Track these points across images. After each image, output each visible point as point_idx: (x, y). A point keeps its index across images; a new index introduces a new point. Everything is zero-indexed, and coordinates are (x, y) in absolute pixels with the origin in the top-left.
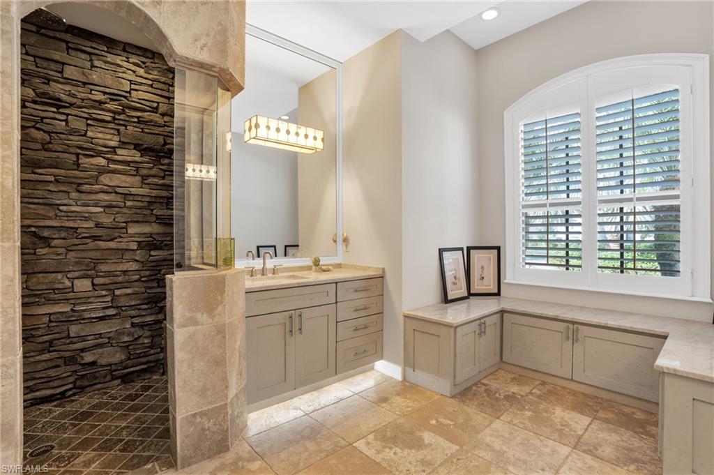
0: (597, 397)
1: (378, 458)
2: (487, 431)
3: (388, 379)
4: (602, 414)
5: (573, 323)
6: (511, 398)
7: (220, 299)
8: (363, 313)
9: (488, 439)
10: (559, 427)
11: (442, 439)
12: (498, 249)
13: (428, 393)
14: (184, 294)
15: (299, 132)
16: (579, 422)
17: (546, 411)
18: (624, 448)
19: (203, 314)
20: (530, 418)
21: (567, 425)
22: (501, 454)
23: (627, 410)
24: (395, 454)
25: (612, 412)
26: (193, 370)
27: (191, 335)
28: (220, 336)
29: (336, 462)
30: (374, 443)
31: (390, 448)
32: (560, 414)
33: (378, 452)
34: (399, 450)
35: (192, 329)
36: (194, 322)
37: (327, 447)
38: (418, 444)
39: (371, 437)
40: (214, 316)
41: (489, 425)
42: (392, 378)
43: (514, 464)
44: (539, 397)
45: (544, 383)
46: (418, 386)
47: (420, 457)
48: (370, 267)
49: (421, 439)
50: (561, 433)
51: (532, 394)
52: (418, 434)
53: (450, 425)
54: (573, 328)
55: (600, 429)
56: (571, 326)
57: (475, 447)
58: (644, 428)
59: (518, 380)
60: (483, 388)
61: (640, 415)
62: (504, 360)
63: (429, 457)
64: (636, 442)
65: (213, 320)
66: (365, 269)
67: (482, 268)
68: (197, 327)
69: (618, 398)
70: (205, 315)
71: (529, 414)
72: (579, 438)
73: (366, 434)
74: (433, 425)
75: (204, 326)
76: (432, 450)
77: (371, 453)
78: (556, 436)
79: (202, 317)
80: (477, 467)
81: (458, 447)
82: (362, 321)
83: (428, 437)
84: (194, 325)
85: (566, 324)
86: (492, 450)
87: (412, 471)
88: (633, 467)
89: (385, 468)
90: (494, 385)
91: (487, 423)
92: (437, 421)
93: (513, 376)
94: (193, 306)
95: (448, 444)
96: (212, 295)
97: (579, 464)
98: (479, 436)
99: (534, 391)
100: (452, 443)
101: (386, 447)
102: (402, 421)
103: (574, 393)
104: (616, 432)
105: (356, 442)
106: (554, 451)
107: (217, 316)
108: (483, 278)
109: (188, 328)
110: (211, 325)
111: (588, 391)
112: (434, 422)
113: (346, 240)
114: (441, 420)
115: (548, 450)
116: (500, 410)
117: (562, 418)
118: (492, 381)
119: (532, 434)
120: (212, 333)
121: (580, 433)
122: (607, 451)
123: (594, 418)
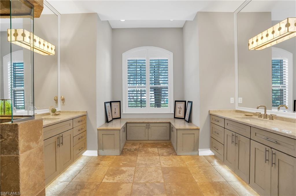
0: (155, 143)
1: (115, 181)
2: (138, 160)
3: (92, 157)
4: (158, 146)
5: (148, 123)
6: (136, 150)
7: (41, 132)
8: (81, 132)
9: (140, 162)
10: (153, 153)
11: (128, 168)
12: (120, 102)
13: (111, 157)
14: (24, 133)
15: (45, 44)
16: (156, 150)
17: (147, 150)
18: (167, 152)
19: (33, 143)
20: (145, 153)
21: (154, 152)
22: (146, 164)
23: (162, 144)
24: (119, 177)
25: (160, 145)
26: (29, 176)
27: (28, 156)
28: (41, 153)
29: (102, 190)
30: (109, 178)
31: (116, 177)
32: (150, 150)
33: (114, 180)
34: (119, 176)
35: (28, 152)
36: (29, 148)
37: (93, 187)
38: (123, 172)
39: (106, 177)
40: (38, 142)
41: (137, 159)
42: (93, 156)
43: (151, 165)
44: (142, 147)
45: (140, 143)
46: (105, 156)
47: (127, 175)
48: (79, 111)
49: (122, 170)
50: (154, 154)
51: (140, 147)
52: (120, 169)
53: (127, 163)
54: (148, 125)
55: (161, 150)
56: (148, 124)
57: (139, 165)
58: (167, 146)
59: (133, 144)
60: (126, 150)
61: (165, 144)
62: (128, 139)
63: (130, 174)
64: (168, 150)
65: (38, 145)
66: (76, 112)
67: (115, 109)
68: (31, 150)
69: (160, 142)
70: (34, 143)
71: (144, 152)
72: (158, 153)
73: (103, 177)
74: (122, 165)
75: (34, 149)
76: (129, 171)
77: (111, 181)
78: (154, 155)
79: (33, 144)
80: (144, 170)
81: (134, 168)
82: (81, 135)
83: (124, 169)
84: (29, 150)
85: (146, 124)
86: (143, 164)
87: (129, 179)
88: (171, 155)
89: (120, 183)
90: (129, 148)
91: (136, 158)
92: (122, 163)
93: (131, 144)
94: (29, 139)
95: (131, 168)
96: (37, 131)
97: (163, 159)
98: (137, 162)
99: (140, 146)
100: (132, 167)
101: (114, 177)
102: (111, 168)
103: (149, 144)
104: (164, 149)
105: (102, 181)
106: (156, 158)
107: (40, 142)
108: (115, 112)
109: (27, 152)
110: (37, 148)
111: (152, 142)
112: (121, 164)
113: (63, 100)
114: (123, 163)
115: (155, 159)
116: (136, 154)
117: (152, 150)
118: (127, 147)
119: (148, 157)
120: (38, 152)
121: (158, 152)
122: (165, 154)
123: (158, 148)
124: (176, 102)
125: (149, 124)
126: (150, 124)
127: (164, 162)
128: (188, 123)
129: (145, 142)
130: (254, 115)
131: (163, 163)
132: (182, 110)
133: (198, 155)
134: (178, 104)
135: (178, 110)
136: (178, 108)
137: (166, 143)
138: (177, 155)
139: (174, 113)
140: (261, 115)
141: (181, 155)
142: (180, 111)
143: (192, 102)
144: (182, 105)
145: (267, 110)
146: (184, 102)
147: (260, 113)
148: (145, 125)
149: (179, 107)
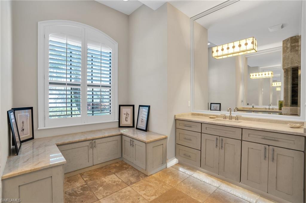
0: (102, 167)
4: (112, 171)
5: (92, 140)
10: (115, 184)
12: (31, 108)
16: (114, 178)
18: (132, 175)
20: (105, 189)
21: (115, 181)
23: (113, 165)
25: (114, 169)
32: (107, 180)
44: (90, 180)
45: (82, 175)
50: (119, 185)
51: (87, 181)
55: (121, 175)
58: (124, 167)
64: (130, 172)
67: (23, 123)
69: (109, 163)
71: (101, 188)
72: (123, 182)
78: (120, 187)
88: (141, 178)
97: (138, 188)
99: (85, 179)
103: (96, 171)
108: (23, 130)
111: (99, 166)
115: (128, 193)
116: (93, 196)
117: (110, 180)
119: (115, 193)
121: (121, 181)
122: (133, 179)
123: (114, 174)
124: (121, 107)
125: (94, 141)
126: (96, 140)
127: (144, 192)
128: (146, 131)
129: (87, 170)
130: (217, 117)
131: (145, 194)
132: (130, 116)
133: (166, 168)
134: (123, 109)
135: (123, 117)
136: (123, 115)
137: (117, 163)
138: (147, 176)
139: (118, 121)
140: (226, 117)
141: (152, 175)
142: (126, 118)
143: (150, 106)
144: (129, 110)
145: (232, 112)
146: (132, 107)
147: (225, 115)
148: (87, 143)
149: (126, 113)
